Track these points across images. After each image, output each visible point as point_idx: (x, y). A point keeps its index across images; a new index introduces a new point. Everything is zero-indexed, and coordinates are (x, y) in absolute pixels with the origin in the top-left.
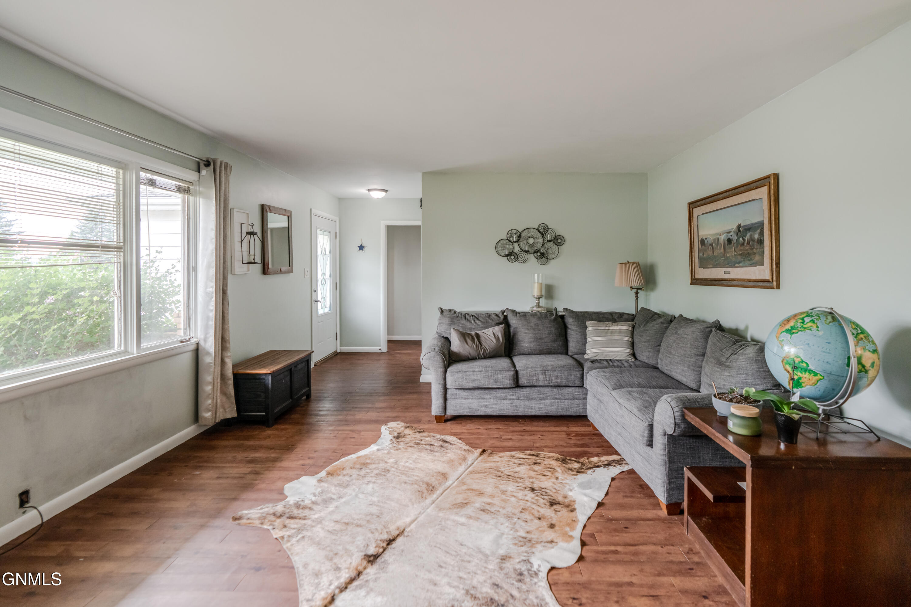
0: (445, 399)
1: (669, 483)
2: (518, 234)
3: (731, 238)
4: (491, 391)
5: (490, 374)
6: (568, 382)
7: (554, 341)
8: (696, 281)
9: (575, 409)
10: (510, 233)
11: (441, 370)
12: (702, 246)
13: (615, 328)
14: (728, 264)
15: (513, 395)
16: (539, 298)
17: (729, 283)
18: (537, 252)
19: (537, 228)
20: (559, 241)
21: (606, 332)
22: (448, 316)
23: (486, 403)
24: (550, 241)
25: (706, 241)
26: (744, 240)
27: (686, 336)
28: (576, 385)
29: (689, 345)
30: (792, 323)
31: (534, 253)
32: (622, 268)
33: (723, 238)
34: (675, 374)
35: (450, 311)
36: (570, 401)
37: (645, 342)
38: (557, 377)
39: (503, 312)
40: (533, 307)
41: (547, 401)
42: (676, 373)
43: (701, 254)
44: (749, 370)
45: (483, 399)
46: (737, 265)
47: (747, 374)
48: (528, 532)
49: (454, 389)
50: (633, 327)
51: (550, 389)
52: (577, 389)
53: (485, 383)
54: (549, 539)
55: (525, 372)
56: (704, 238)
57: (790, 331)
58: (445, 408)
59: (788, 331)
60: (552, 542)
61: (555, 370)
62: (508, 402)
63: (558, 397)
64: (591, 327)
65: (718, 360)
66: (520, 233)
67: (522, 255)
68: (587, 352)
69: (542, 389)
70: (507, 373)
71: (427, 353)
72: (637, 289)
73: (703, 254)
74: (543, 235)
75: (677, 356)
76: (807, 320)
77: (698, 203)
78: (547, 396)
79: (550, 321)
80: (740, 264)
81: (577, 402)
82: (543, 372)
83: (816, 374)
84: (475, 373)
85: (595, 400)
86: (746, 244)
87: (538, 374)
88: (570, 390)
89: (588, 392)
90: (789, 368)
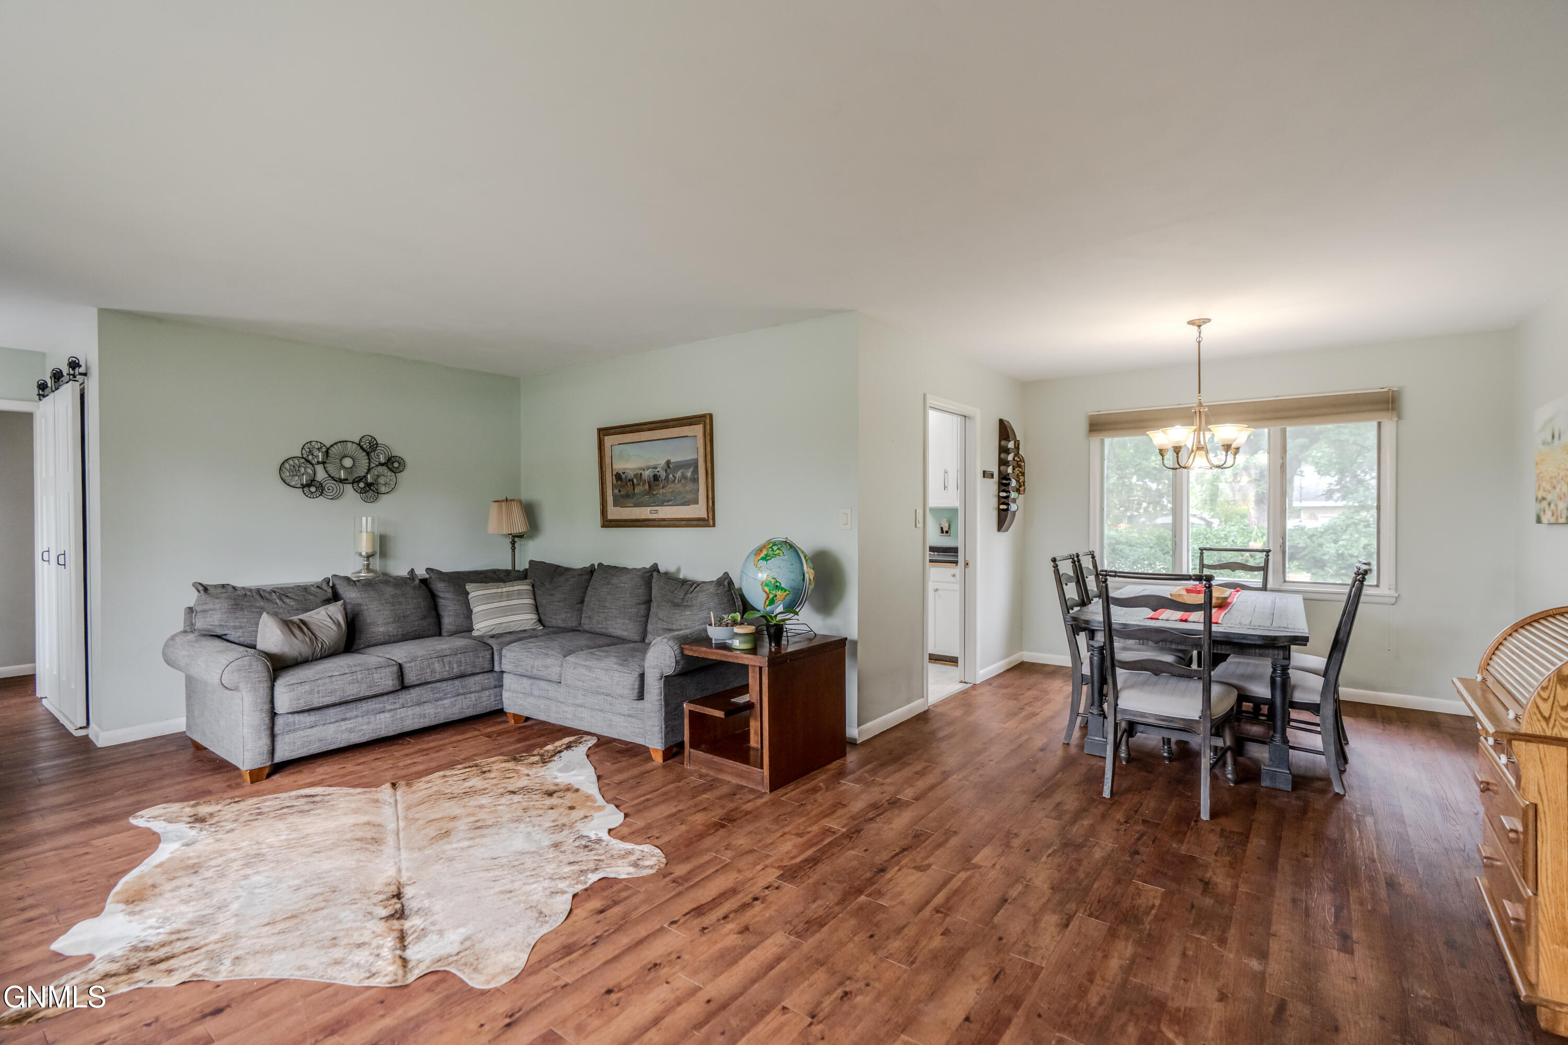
0: (273, 736)
1: (666, 727)
2: (324, 449)
3: (658, 474)
4: (359, 704)
5: (359, 677)
6: (475, 667)
7: (424, 618)
8: (607, 523)
9: (485, 703)
10: (309, 448)
11: (266, 685)
12: (617, 482)
13: (511, 589)
14: (655, 502)
15: (395, 703)
16: (368, 557)
17: (657, 523)
18: (358, 482)
19: (358, 442)
20: (396, 465)
21: (500, 597)
22: (223, 595)
23: (350, 726)
24: (381, 464)
25: (623, 476)
26: (674, 477)
27: (623, 585)
28: (485, 670)
29: (629, 595)
30: (765, 552)
31: (353, 483)
32: (500, 508)
33: (647, 474)
34: (614, 631)
35: (223, 586)
36: (477, 695)
37: (560, 601)
38: (459, 663)
39: (327, 581)
40: (360, 572)
41: (446, 701)
42: (616, 629)
43: (616, 491)
44: (712, 605)
45: (344, 720)
46: (666, 504)
48: (554, 821)
49: (290, 715)
50: (533, 586)
51: (450, 682)
52: (487, 676)
53: (352, 691)
54: (581, 816)
55: (412, 664)
56: (621, 472)
57: (765, 559)
58: (272, 752)
59: (762, 558)
60: (586, 817)
61: (456, 654)
62: (387, 715)
63: (461, 691)
64: (475, 592)
65: (673, 602)
66: (328, 449)
67: (330, 484)
68: (476, 627)
69: (439, 684)
70: (390, 669)
71: (232, 659)
72: (514, 536)
73: (620, 491)
74: (368, 454)
75: (614, 609)
76: (775, 548)
77: (613, 431)
78: (446, 694)
79: (415, 588)
80: (670, 503)
81: (487, 693)
82: (440, 659)
83: (785, 590)
84: (333, 679)
85: (525, 680)
86: (676, 481)
87: (433, 663)
88: (477, 678)
89: (505, 675)
90: (767, 589)
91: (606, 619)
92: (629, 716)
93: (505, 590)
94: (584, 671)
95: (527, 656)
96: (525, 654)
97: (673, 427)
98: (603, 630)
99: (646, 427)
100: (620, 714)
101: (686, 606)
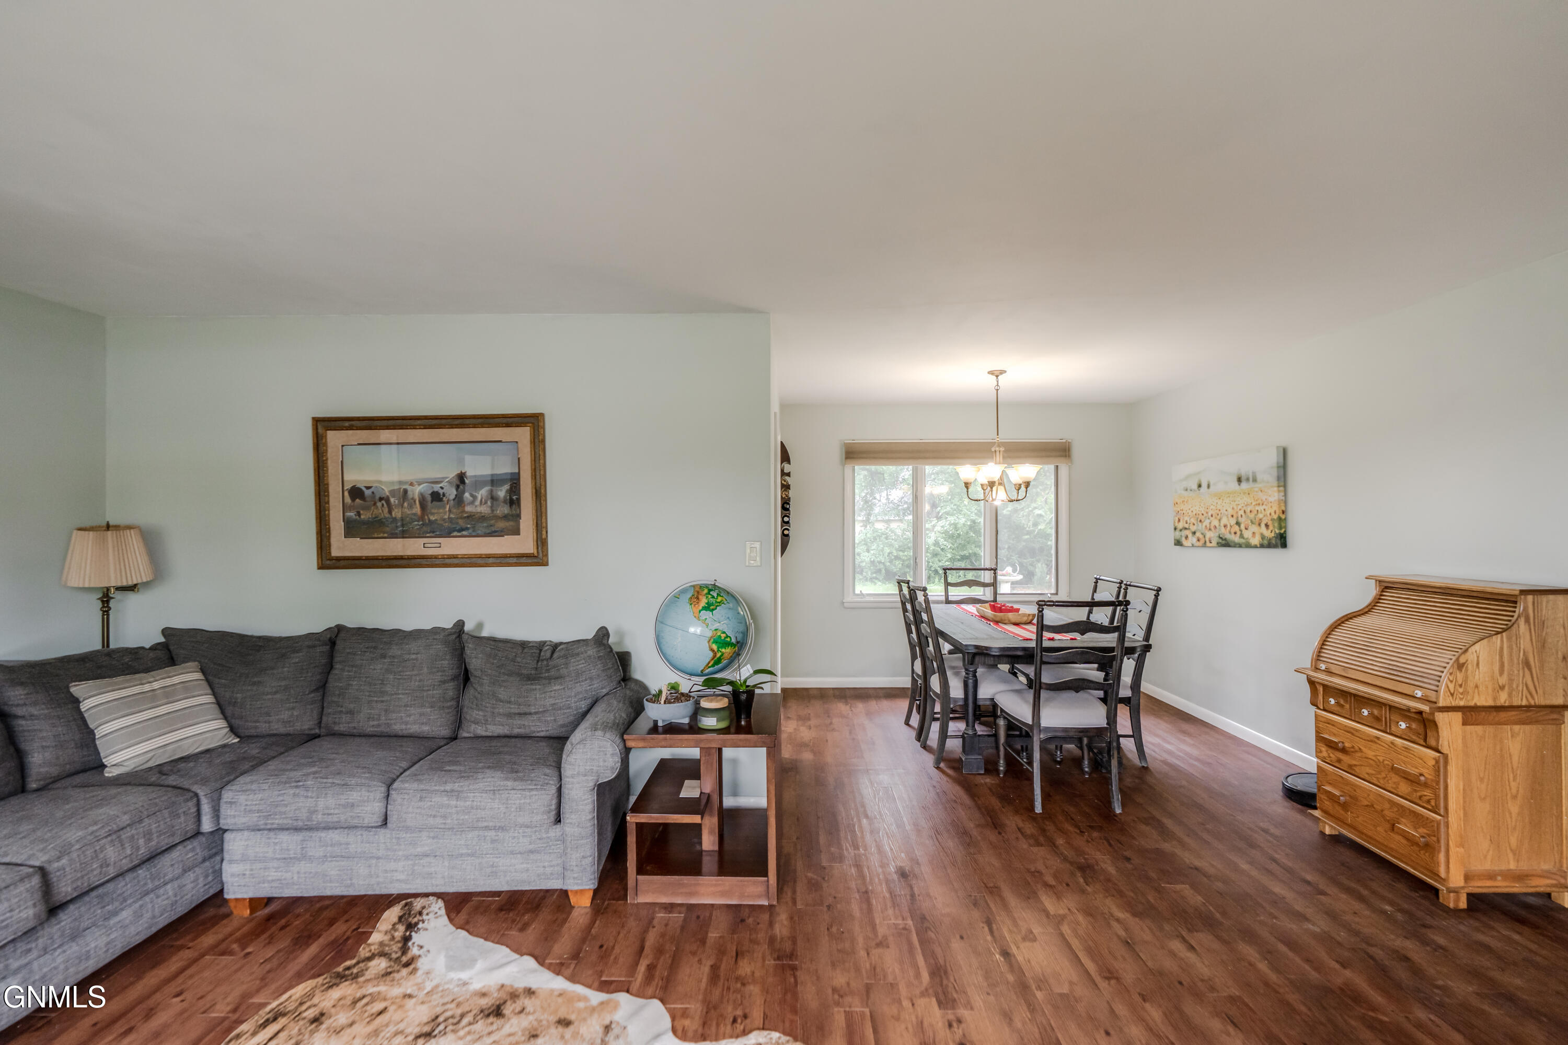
1: (597, 855)
3: (441, 492)
6: (172, 835)
8: (334, 563)
9: (190, 895)
12: (353, 499)
14: (434, 532)
15: (29, 950)
17: (439, 562)
21: (152, 699)
25: (367, 493)
26: (475, 497)
27: (414, 656)
28: (189, 835)
29: (425, 670)
30: (704, 600)
33: (416, 491)
36: (176, 884)
37: (276, 693)
38: (148, 835)
41: (124, 914)
42: (407, 723)
44: (594, 672)
46: (455, 534)
47: (591, 679)
50: (205, 672)
51: (132, 876)
52: (190, 845)
54: (599, 1029)
55: (64, 861)
56: (361, 486)
57: (708, 608)
59: (705, 608)
61: (141, 821)
63: (150, 886)
64: (93, 696)
65: (524, 675)
68: (109, 761)
69: (112, 885)
70: (26, 884)
73: (359, 514)
75: (403, 694)
76: (714, 594)
77: (347, 424)
78: (125, 900)
80: (464, 533)
81: (191, 876)
82: (114, 837)
83: (735, 646)
85: (284, 837)
86: (478, 503)
87: (102, 849)
88: (175, 854)
89: (227, 836)
90: (715, 647)
91: (386, 711)
92: (531, 852)
93: (156, 685)
94: (445, 800)
95: (294, 795)
96: (292, 791)
97: (475, 426)
98: (383, 729)
99: (419, 422)
100: (512, 853)
101: (550, 679)
